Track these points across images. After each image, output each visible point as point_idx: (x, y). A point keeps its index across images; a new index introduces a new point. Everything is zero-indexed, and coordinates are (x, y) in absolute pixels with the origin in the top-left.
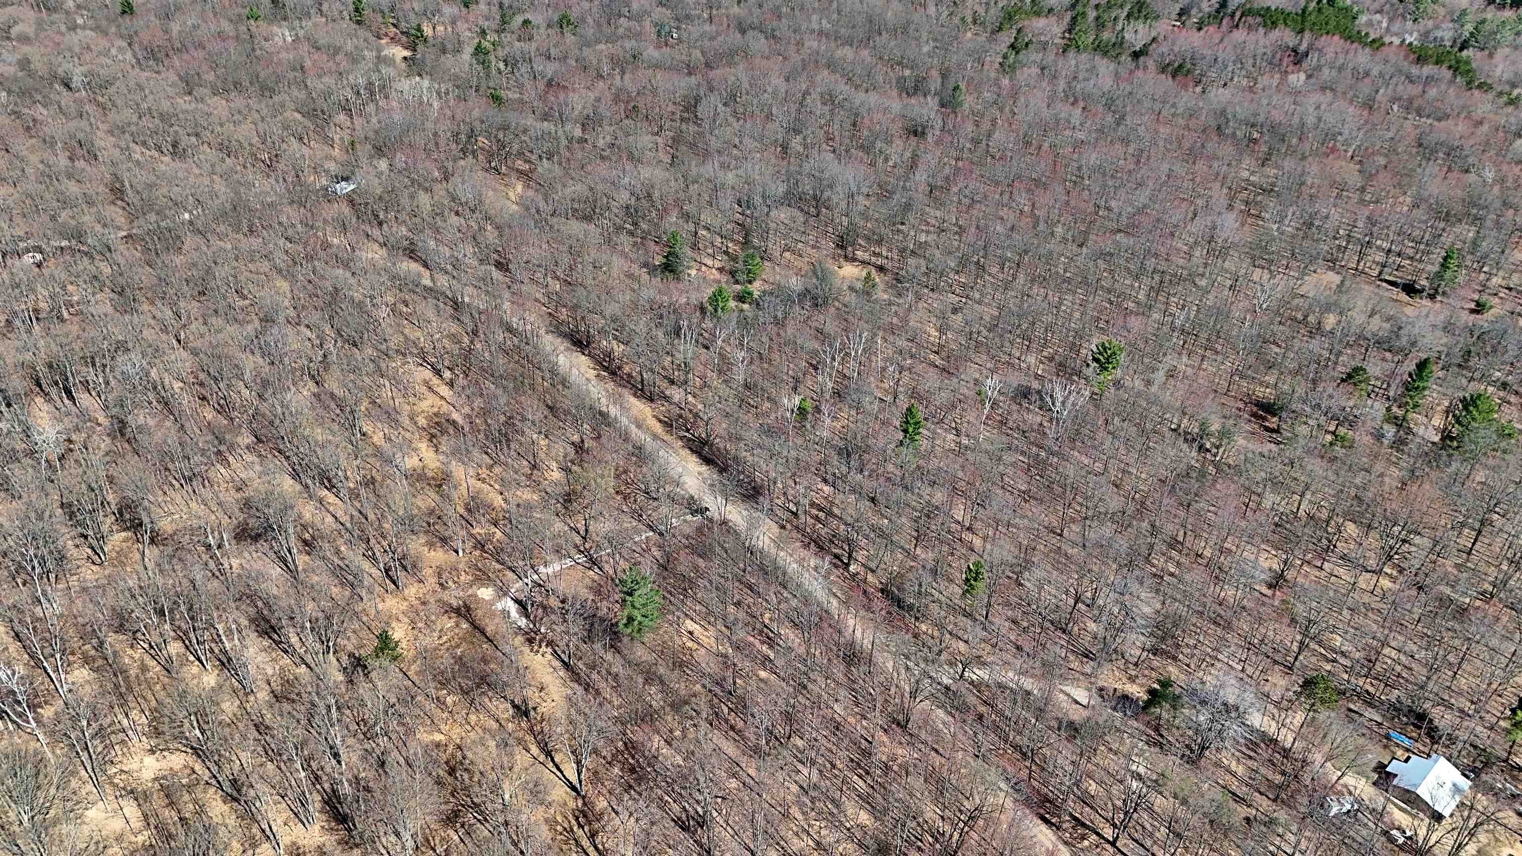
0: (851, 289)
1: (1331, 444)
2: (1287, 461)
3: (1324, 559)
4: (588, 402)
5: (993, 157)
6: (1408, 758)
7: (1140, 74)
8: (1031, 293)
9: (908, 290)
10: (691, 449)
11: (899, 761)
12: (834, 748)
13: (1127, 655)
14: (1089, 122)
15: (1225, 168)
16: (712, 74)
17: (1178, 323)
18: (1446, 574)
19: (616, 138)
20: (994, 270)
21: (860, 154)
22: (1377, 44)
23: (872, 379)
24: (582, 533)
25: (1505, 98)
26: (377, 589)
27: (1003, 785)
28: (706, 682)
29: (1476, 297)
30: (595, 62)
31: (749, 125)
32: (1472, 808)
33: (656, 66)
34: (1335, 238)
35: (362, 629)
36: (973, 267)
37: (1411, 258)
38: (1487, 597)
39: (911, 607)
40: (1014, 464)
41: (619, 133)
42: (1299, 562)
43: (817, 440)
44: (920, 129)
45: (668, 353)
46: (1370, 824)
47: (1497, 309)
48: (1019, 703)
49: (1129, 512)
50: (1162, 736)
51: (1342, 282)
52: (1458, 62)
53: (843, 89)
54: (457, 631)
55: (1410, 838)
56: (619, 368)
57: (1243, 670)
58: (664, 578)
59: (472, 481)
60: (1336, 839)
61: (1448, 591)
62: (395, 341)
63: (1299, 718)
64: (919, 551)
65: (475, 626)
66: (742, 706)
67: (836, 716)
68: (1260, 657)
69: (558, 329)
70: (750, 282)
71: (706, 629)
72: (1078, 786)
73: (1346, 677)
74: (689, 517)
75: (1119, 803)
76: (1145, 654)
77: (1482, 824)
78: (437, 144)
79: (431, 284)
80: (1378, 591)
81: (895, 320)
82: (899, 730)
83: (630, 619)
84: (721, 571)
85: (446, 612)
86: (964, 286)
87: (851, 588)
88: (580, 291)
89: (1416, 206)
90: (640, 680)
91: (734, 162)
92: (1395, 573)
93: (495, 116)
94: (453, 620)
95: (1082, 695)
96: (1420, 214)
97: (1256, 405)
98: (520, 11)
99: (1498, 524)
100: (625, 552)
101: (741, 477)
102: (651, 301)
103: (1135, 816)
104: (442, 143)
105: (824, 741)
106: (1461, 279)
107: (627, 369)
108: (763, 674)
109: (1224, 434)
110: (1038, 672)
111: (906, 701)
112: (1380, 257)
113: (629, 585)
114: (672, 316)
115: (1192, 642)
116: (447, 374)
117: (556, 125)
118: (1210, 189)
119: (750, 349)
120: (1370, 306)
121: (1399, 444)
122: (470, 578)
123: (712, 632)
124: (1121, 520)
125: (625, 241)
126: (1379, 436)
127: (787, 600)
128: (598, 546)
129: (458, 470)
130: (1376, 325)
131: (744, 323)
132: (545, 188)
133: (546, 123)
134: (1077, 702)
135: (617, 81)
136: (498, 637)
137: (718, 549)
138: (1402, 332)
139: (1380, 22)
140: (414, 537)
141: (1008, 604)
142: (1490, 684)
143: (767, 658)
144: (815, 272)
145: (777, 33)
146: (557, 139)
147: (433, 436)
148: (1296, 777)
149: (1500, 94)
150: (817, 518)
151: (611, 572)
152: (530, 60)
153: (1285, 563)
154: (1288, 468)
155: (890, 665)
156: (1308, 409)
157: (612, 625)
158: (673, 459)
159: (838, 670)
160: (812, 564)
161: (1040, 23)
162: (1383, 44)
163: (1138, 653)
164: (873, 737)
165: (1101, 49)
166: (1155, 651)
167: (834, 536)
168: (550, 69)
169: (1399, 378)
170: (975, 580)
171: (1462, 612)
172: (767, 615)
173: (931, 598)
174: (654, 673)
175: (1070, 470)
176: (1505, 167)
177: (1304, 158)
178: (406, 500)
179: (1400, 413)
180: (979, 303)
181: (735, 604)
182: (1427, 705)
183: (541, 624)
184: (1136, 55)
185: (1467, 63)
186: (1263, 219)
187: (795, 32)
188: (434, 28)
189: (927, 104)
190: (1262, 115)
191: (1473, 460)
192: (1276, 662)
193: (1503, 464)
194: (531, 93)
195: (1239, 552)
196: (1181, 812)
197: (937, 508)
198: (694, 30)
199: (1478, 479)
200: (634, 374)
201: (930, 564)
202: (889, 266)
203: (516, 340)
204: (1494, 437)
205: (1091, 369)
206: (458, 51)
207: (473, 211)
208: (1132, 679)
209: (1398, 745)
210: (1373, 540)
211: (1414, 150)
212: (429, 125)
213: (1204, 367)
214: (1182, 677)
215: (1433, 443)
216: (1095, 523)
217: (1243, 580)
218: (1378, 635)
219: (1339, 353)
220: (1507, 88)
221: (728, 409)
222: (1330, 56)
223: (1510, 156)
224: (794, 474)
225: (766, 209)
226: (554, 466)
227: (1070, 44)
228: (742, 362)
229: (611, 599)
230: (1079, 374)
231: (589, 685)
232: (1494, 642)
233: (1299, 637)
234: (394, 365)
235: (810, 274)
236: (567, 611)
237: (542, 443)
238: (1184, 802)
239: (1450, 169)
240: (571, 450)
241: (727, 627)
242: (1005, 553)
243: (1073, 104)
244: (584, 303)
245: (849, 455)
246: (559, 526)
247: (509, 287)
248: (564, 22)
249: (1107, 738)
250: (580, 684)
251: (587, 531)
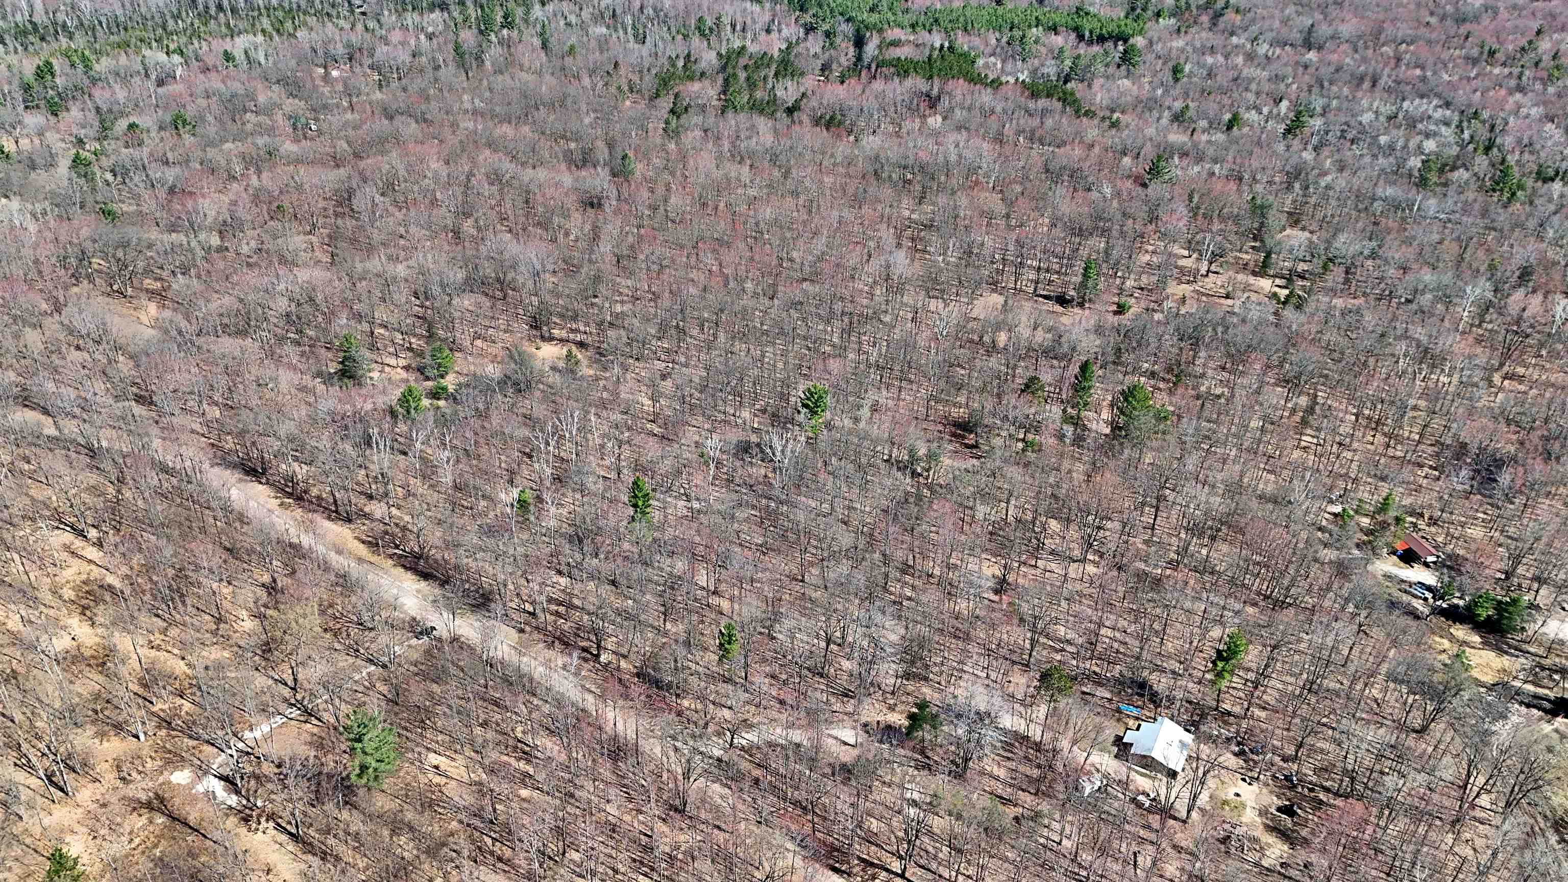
0: (554, 368)
1: (1023, 450)
2: (989, 473)
3: (1037, 558)
4: (273, 536)
5: (673, 222)
6: (1139, 726)
7: (797, 128)
8: (734, 350)
9: (612, 362)
10: (404, 566)
11: (683, 849)
12: (613, 853)
13: (883, 686)
14: (758, 179)
15: (888, 210)
16: (362, 164)
17: (872, 360)
18: (1138, 550)
19: (262, 243)
20: (695, 332)
21: (539, 231)
22: (996, 84)
23: (592, 458)
24: (291, 683)
25: (1107, 123)
26: (40, 800)
27: (790, 845)
28: (462, 816)
29: (1116, 299)
30: (223, 163)
31: (413, 213)
32: (1198, 759)
33: (298, 161)
34: (992, 263)
35: (26, 853)
36: (673, 331)
37: (1058, 273)
38: (1174, 565)
39: (669, 686)
40: (747, 520)
41: (266, 237)
42: (1016, 565)
43: (544, 531)
44: (595, 201)
45: (360, 466)
46: (1120, 795)
47: (1135, 309)
48: (792, 759)
49: (861, 546)
50: (928, 758)
51: (1006, 301)
52: (1065, 93)
53: (508, 167)
54: (151, 829)
55: (1154, 800)
56: (305, 492)
57: (988, 677)
58: (396, 714)
59: (144, 652)
60: (1093, 816)
61: (1142, 566)
62: (19, 505)
63: (1042, 711)
64: (669, 626)
65: (173, 818)
66: (507, 834)
67: (610, 818)
68: (1000, 661)
69: (224, 460)
70: (442, 377)
71: (453, 759)
72: (860, 827)
73: (1074, 662)
74: (414, 642)
75: (901, 834)
76: (899, 681)
77: (1208, 771)
78: (40, 272)
79: (57, 433)
80: (1086, 577)
81: (605, 395)
82: (678, 816)
83: (363, 768)
84: (460, 692)
85: (135, 809)
86: (668, 351)
87: (605, 680)
88: (245, 414)
89: (1054, 225)
90: (386, 833)
91: (403, 253)
92: (1097, 558)
93: (111, 233)
94: (144, 818)
95: (848, 735)
96: (1058, 232)
97: (954, 426)
98: (122, 114)
99: (1171, 498)
100: (345, 696)
101: (467, 586)
102: (332, 413)
103: (918, 842)
104: (46, 270)
105: (602, 847)
106: (1101, 286)
107: (314, 492)
108: (524, 793)
109: (932, 456)
110: (803, 722)
111: (680, 784)
112: (1032, 276)
113: (356, 730)
114: (359, 426)
115: (939, 660)
116: (93, 533)
117: (187, 236)
118: (878, 230)
119: (454, 448)
120: (1032, 321)
121: (1078, 440)
122: (160, 763)
123: (461, 760)
124: (854, 555)
125: (291, 352)
126: (1061, 437)
127: (538, 708)
128: (311, 694)
129: (123, 642)
130: (1041, 337)
131: (442, 421)
132: (185, 306)
133: (174, 235)
134: (846, 744)
135: (254, 180)
136: (204, 824)
137: (453, 670)
138: (1063, 340)
139: (995, 64)
140: (79, 731)
141: (764, 660)
142: (1191, 643)
143: (527, 775)
144: (511, 357)
145: (428, 116)
146: (191, 250)
147: (85, 608)
148: (1050, 767)
149: (1103, 119)
150: (557, 614)
151: (332, 720)
152: (144, 168)
153: (1005, 567)
154: (991, 479)
155: (658, 750)
156: (998, 422)
157: (342, 779)
158: (385, 581)
159: (605, 770)
160: (560, 663)
161: (696, 86)
162: (1001, 84)
163: (892, 681)
164: (652, 830)
165: (756, 107)
166: (907, 676)
167: (578, 629)
168: (170, 174)
169: (1067, 382)
170: (729, 643)
171: (1157, 583)
172: (519, 729)
173: (688, 672)
174: (402, 821)
175: (801, 516)
176: (1119, 183)
177: (953, 193)
178: (62, 689)
179: (1074, 412)
180: (686, 366)
181: (481, 725)
182: (1145, 673)
183: (256, 798)
184: (790, 111)
185: (1072, 94)
186: (929, 253)
187: (447, 113)
188: (17, 142)
189: (598, 175)
190: (912, 158)
191: (1139, 445)
192: (1014, 663)
193: (1165, 444)
194: (149, 204)
195: (964, 565)
196: (958, 828)
197: (680, 577)
198: (334, 120)
199: (1147, 461)
200: (324, 496)
201: (682, 637)
202: (589, 340)
203: (174, 481)
204: (1153, 421)
205: (802, 415)
206: (51, 165)
207: (99, 343)
208: (892, 708)
209: (1129, 716)
210: (1073, 533)
211: (1043, 176)
212: (27, 252)
213: (902, 397)
214: (936, 695)
215: (1106, 435)
216: (833, 563)
217: (972, 591)
218: (1094, 618)
219: (1015, 367)
220: (1108, 114)
221: (439, 516)
222: (959, 98)
223: (1120, 172)
224: (525, 572)
225: (447, 299)
226: (244, 614)
227: (727, 106)
228: (448, 462)
229: (337, 751)
230: (792, 421)
231: (325, 853)
232: (1188, 605)
233: (1029, 635)
234: (22, 533)
235: (507, 360)
236: (286, 776)
237: (225, 591)
238: (959, 817)
239: (1075, 190)
240: (262, 594)
241: (477, 752)
242: (753, 610)
243: (740, 163)
244: (252, 427)
245: (580, 541)
246: (261, 681)
247: (157, 422)
248: (178, 123)
249: (879, 772)
250: (315, 855)
251: (295, 680)
